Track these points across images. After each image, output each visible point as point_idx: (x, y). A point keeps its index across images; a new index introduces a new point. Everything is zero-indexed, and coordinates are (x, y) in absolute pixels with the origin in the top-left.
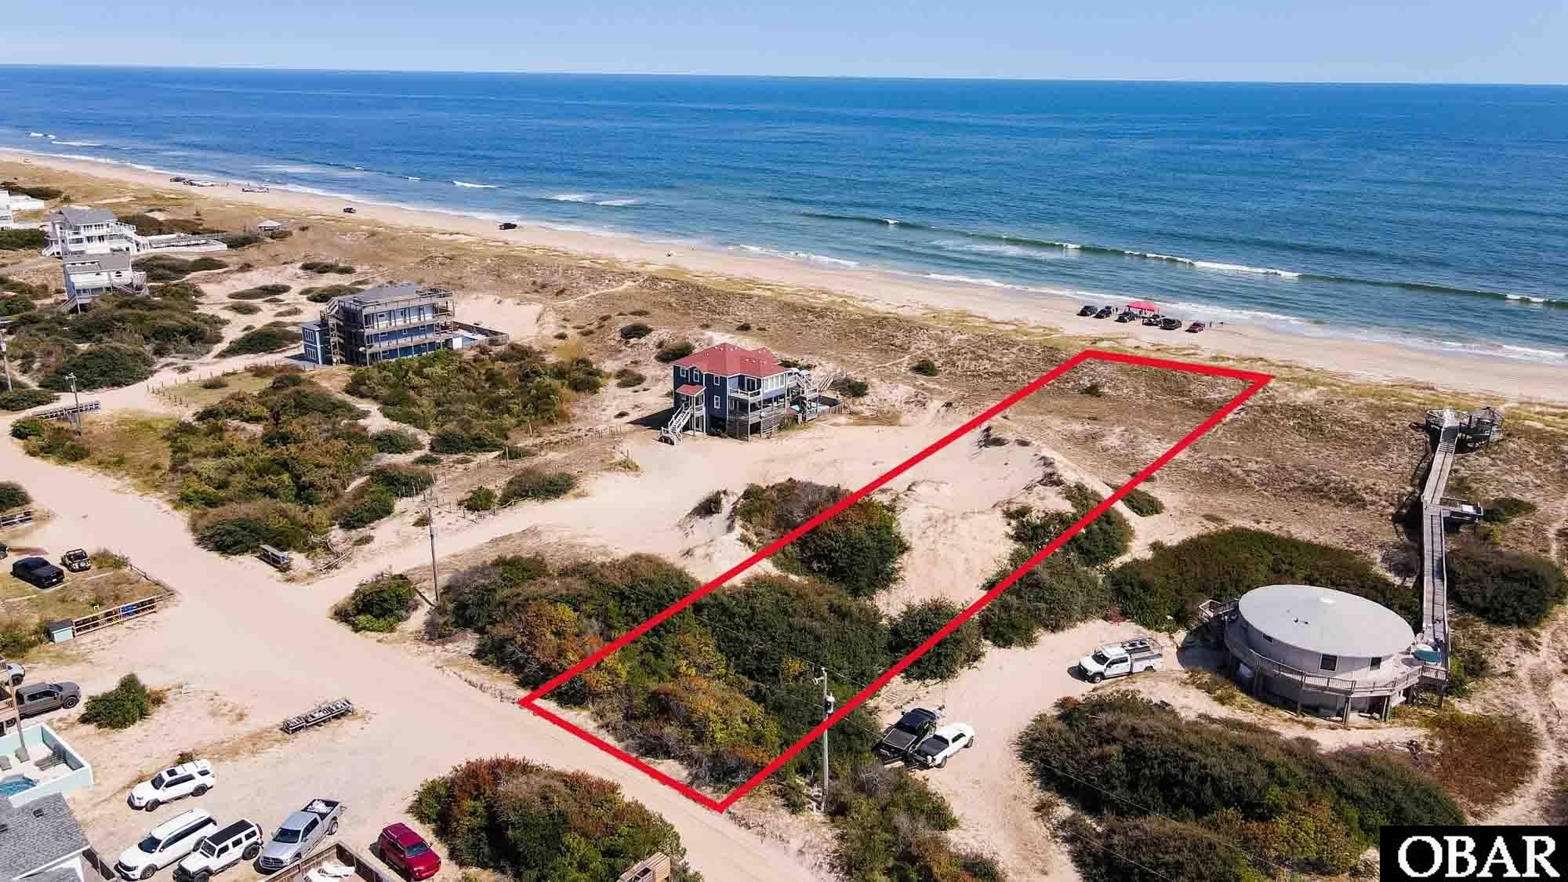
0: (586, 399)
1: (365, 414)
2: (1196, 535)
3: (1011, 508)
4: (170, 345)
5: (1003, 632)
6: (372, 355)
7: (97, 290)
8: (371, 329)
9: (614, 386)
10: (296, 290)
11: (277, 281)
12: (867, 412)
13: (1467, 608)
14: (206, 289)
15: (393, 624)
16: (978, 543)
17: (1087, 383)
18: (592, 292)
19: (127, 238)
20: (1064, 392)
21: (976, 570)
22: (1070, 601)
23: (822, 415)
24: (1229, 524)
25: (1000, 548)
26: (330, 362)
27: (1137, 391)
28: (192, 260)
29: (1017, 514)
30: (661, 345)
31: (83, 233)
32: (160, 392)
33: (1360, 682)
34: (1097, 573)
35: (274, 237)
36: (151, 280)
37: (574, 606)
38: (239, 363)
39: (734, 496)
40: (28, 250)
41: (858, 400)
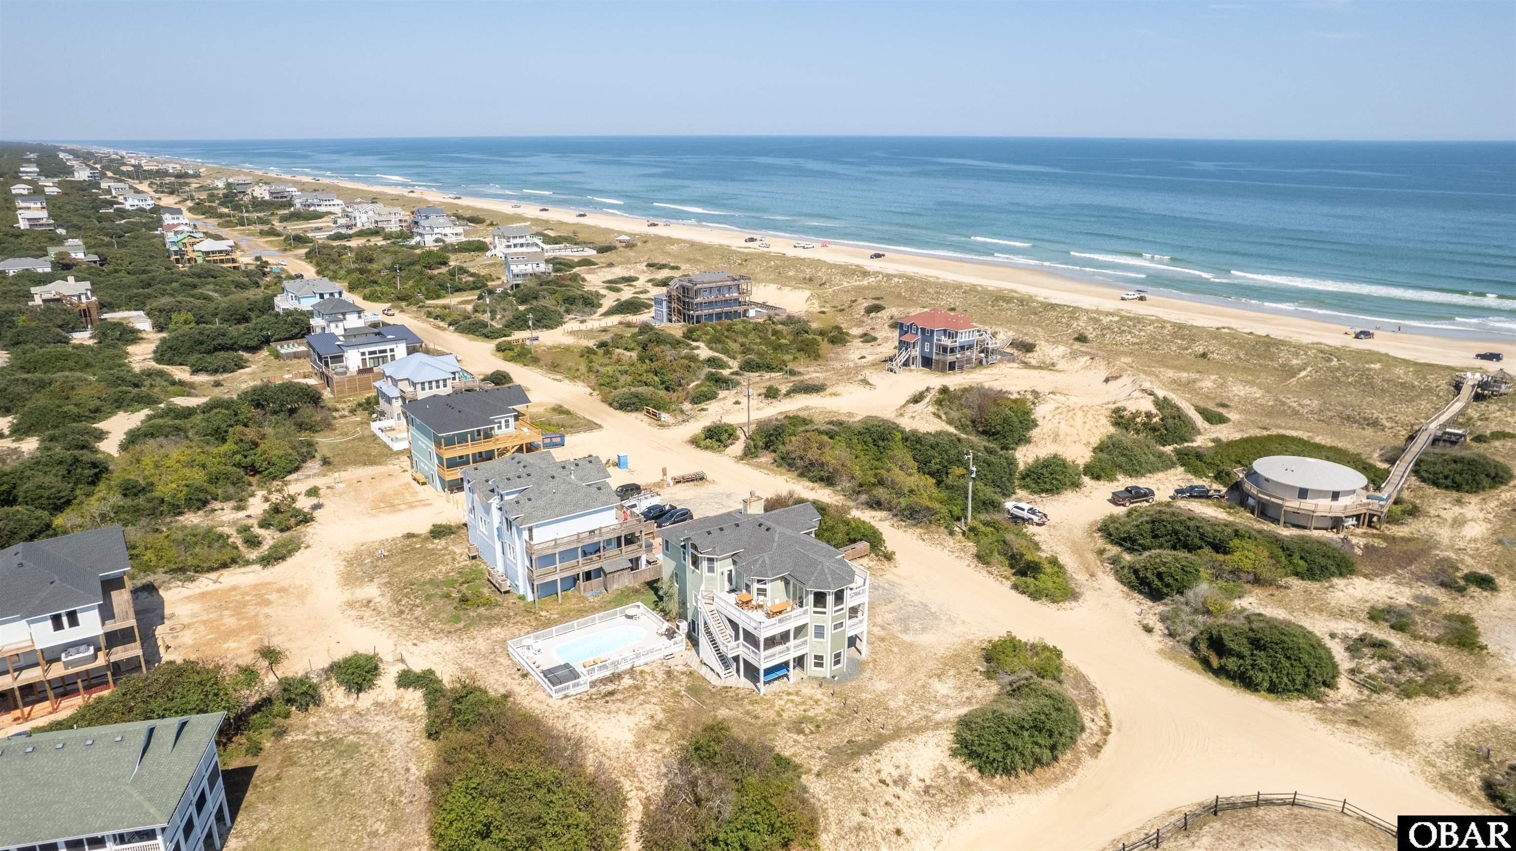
0: (839, 349)
1: (698, 347)
2: (1245, 436)
3: (1113, 407)
4: (573, 307)
5: (1096, 472)
6: (698, 317)
7: (525, 275)
8: (699, 300)
9: (857, 343)
10: (643, 279)
11: (632, 273)
12: (1034, 362)
13: (1423, 480)
14: (588, 277)
15: (726, 446)
16: (1088, 426)
17: (1201, 350)
18: (845, 284)
19: (537, 245)
20: (1183, 356)
21: (1084, 441)
22: (1143, 458)
23: (1001, 361)
24: (1274, 432)
25: (1102, 430)
26: (670, 321)
27: (1238, 357)
28: (576, 260)
29: (1117, 411)
30: (892, 318)
31: (513, 242)
32: (572, 333)
33: (1323, 506)
34: (1168, 449)
35: (626, 247)
36: (556, 271)
37: (831, 438)
38: (615, 319)
39: (933, 392)
40: (477, 253)
41: (1029, 355)
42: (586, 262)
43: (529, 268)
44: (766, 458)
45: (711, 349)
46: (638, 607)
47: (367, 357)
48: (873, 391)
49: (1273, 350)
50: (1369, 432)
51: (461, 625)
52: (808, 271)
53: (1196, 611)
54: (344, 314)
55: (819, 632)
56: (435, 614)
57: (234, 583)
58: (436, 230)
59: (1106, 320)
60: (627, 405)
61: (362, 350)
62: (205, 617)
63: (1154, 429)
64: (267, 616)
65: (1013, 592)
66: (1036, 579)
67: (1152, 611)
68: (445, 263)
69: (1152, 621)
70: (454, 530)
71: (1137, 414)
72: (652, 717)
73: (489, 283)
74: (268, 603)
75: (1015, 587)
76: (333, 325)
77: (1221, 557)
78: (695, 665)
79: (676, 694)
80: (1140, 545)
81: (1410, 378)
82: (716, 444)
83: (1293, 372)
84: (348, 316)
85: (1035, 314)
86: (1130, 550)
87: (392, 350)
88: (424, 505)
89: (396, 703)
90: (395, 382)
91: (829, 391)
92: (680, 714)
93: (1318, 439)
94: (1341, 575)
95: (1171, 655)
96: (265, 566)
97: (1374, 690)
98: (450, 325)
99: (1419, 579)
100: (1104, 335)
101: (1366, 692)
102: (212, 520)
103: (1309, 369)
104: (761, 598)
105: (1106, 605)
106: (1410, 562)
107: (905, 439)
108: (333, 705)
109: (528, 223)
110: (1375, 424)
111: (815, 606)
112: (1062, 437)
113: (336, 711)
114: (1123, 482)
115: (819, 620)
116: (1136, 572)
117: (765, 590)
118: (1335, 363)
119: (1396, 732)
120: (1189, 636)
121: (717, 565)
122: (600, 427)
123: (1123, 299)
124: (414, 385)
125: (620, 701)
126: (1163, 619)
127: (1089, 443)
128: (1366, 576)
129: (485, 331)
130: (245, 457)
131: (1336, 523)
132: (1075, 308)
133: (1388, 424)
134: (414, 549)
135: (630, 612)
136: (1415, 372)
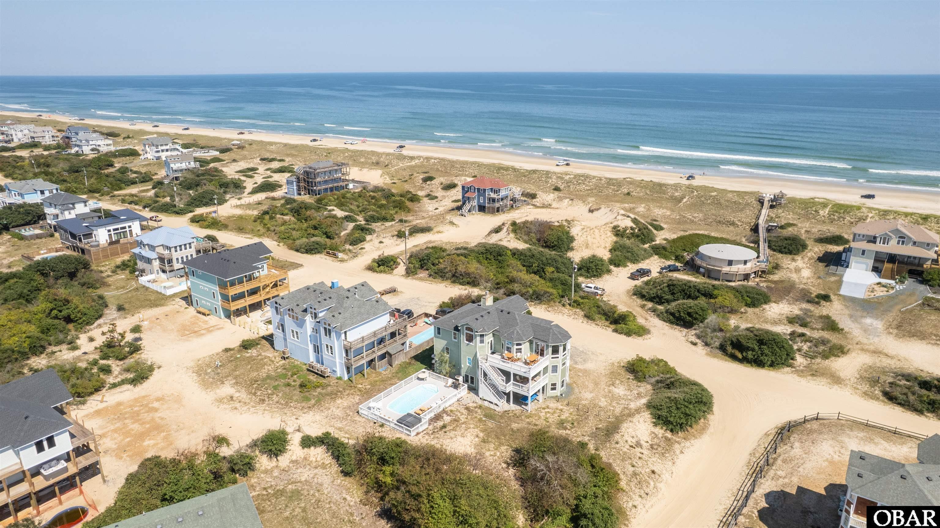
0: (419, 204)
1: (333, 210)
2: (679, 236)
3: (612, 225)
4: (227, 190)
5: (616, 262)
6: (319, 190)
7: (181, 170)
8: (318, 179)
9: (426, 200)
10: (261, 169)
11: (251, 165)
12: (538, 205)
13: (774, 250)
14: (224, 169)
15: (393, 270)
16: (602, 238)
17: (626, 191)
18: (401, 165)
19: (177, 149)
20: (617, 195)
21: (603, 246)
22: (639, 253)
23: (522, 205)
24: (691, 232)
25: (610, 239)
26: (300, 194)
27: (647, 194)
28: (209, 158)
29: (615, 227)
30: (442, 184)
31: (160, 148)
32: (237, 206)
33: (740, 269)
34: (646, 246)
35: (238, 148)
36: (201, 166)
37: (465, 257)
38: (261, 196)
39: (507, 226)
40: (132, 158)
41: (534, 200)
42: (216, 160)
43: (184, 166)
44: (423, 274)
45: (342, 210)
46: (424, 372)
47: (112, 232)
48: (458, 229)
49: (664, 188)
50: (732, 228)
51: (313, 402)
52: (373, 158)
53: (714, 330)
54: (73, 204)
55: (555, 369)
56: (289, 399)
57: (117, 400)
58: (91, 143)
59: (567, 177)
60: (310, 250)
61: (108, 228)
62: (112, 427)
63: (638, 236)
64: (162, 419)
65: (615, 334)
66: (626, 324)
67: (691, 334)
68: (112, 165)
69: (694, 339)
70: (257, 342)
71: (625, 229)
72: (477, 436)
73: (154, 177)
74: (156, 410)
75: (615, 331)
76: (66, 213)
77: (712, 301)
78: (480, 402)
79: (480, 420)
80: (665, 299)
81: (736, 199)
82: (386, 269)
83: (680, 200)
84: (77, 206)
85: (524, 176)
86: (661, 303)
87: (130, 227)
88: (218, 329)
89: (305, 459)
90: (152, 248)
91: (435, 230)
92: (491, 432)
93: (713, 234)
94: (766, 303)
95: (711, 355)
96: (135, 385)
97: (812, 358)
98: (144, 207)
99: (797, 301)
100: (569, 186)
101: (809, 359)
102: (56, 359)
103: (687, 197)
104: (519, 354)
105: (664, 334)
106: (789, 293)
107: (514, 254)
108: (263, 468)
109: (155, 136)
110: (733, 224)
111: (552, 354)
112: (590, 245)
113: (266, 472)
114: (632, 268)
115: (555, 362)
116: (672, 314)
117: (521, 349)
118: (695, 193)
119: (833, 376)
120: (717, 344)
121: (485, 338)
122: (302, 265)
123: (557, 165)
124: (169, 248)
125: (453, 430)
126: (698, 337)
127: (606, 247)
128: (775, 302)
129: (175, 209)
130: (60, 311)
131: (746, 277)
132: (547, 171)
133: (739, 224)
134: (237, 358)
135: (421, 376)
136: (738, 195)
